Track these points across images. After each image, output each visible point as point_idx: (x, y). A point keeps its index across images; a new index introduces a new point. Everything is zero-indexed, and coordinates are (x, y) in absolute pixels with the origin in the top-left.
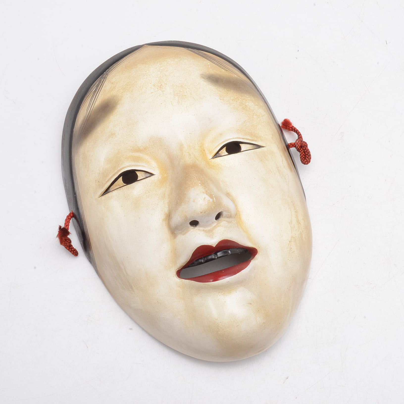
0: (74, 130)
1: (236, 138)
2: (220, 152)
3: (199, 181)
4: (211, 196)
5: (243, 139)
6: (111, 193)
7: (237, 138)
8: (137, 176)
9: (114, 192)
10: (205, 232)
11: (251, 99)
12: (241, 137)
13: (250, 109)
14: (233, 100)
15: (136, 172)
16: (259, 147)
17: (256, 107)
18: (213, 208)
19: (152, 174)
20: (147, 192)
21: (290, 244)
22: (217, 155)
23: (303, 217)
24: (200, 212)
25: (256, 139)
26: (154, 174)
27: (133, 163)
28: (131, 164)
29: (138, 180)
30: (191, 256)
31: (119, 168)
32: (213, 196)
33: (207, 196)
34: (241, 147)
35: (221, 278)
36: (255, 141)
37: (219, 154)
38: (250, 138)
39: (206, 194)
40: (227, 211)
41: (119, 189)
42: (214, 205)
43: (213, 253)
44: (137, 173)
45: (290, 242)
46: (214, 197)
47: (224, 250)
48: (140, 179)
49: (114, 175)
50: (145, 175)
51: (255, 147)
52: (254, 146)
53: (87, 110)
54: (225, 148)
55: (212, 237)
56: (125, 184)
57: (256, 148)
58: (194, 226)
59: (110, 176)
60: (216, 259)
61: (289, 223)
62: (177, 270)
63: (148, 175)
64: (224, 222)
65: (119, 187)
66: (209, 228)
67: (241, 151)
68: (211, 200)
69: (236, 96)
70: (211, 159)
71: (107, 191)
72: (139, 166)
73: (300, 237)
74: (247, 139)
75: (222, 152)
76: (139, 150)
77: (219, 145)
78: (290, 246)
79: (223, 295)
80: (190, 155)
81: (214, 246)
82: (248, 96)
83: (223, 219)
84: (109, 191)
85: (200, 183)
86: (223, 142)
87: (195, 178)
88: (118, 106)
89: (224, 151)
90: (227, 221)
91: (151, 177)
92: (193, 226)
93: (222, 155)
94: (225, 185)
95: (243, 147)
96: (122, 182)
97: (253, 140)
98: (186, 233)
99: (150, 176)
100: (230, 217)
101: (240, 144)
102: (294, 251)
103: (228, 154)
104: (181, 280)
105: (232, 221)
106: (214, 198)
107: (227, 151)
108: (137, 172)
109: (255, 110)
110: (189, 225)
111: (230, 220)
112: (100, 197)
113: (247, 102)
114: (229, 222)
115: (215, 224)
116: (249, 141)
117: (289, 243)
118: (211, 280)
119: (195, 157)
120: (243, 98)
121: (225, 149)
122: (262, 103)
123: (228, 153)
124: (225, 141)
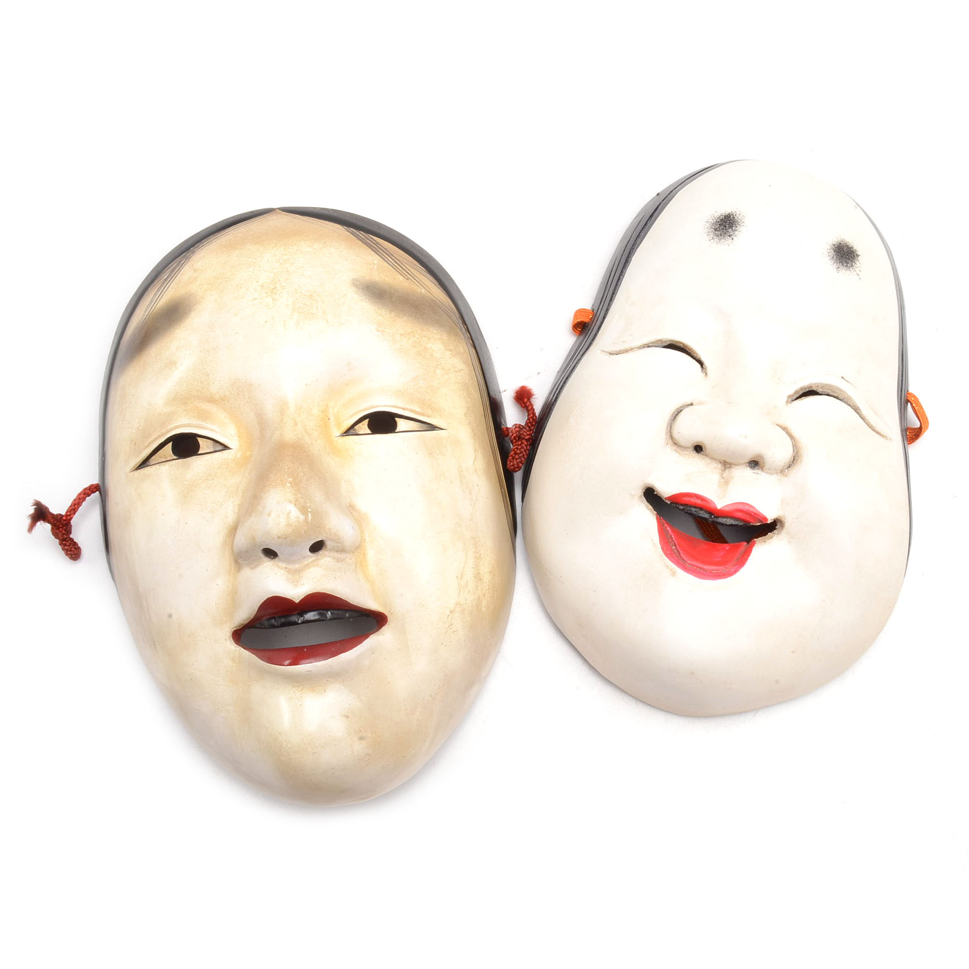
0: (121, 342)
1: (390, 406)
2: (356, 427)
3: (289, 478)
4: (304, 510)
5: (403, 409)
6: (149, 467)
7: (393, 406)
8: (199, 445)
9: (154, 467)
10: (288, 572)
11: (440, 337)
12: (401, 405)
13: (432, 355)
14: (401, 335)
15: (198, 438)
16: (432, 427)
17: (448, 353)
18: (303, 532)
19: (226, 447)
20: (209, 478)
21: (451, 615)
22: (352, 431)
23: (490, 568)
24: (276, 537)
25: (430, 412)
26: (231, 447)
27: (195, 422)
28: (191, 422)
29: (199, 453)
30: (256, 610)
31: (169, 427)
32: (309, 510)
33: (296, 509)
34: (398, 424)
35: (304, 661)
36: (428, 416)
37: (355, 430)
38: (418, 409)
39: (295, 505)
40: (335, 540)
41: (164, 463)
42: (305, 528)
43: (295, 613)
44: (199, 441)
45: (451, 612)
46: (310, 512)
47: (322, 610)
48: (203, 452)
49: (160, 437)
50: (213, 447)
51: (425, 427)
52: (423, 425)
53: (145, 312)
54: (367, 420)
55: (296, 585)
56: (175, 457)
57: (426, 429)
58: (272, 557)
59: (153, 437)
60: (299, 624)
61: (457, 577)
62: (233, 630)
63: (220, 448)
64: (328, 558)
65: (164, 460)
66: (297, 566)
67: (396, 431)
68: (302, 517)
69: (411, 328)
70: (339, 436)
71: (144, 463)
72: (208, 429)
73: (474, 605)
74: (412, 411)
75: (360, 427)
76: (211, 400)
77: (356, 413)
78: (449, 620)
79: (301, 692)
80: (296, 424)
81: (297, 601)
82: (436, 332)
83: (327, 552)
84: (148, 463)
85: (290, 483)
86: (366, 409)
87: (286, 470)
88: (193, 314)
89: (364, 427)
90: (334, 558)
91: (224, 452)
92: (269, 557)
93: (360, 433)
94: (351, 490)
95: (401, 424)
96: (171, 452)
97: (423, 415)
98: (256, 567)
99: (222, 450)
100: (341, 550)
101: (396, 419)
102: (456, 631)
103: (370, 432)
104: (237, 649)
105: (347, 559)
106: (309, 514)
107: (370, 426)
108: (201, 439)
109: (442, 359)
110: (262, 555)
111: (343, 556)
112: (133, 472)
113: (430, 343)
114: (338, 560)
115: (310, 560)
116: (415, 415)
117: (449, 613)
118: (287, 662)
119: (305, 429)
120: (425, 334)
121: (367, 423)
122: (464, 347)
123: (371, 431)
124: (369, 409)
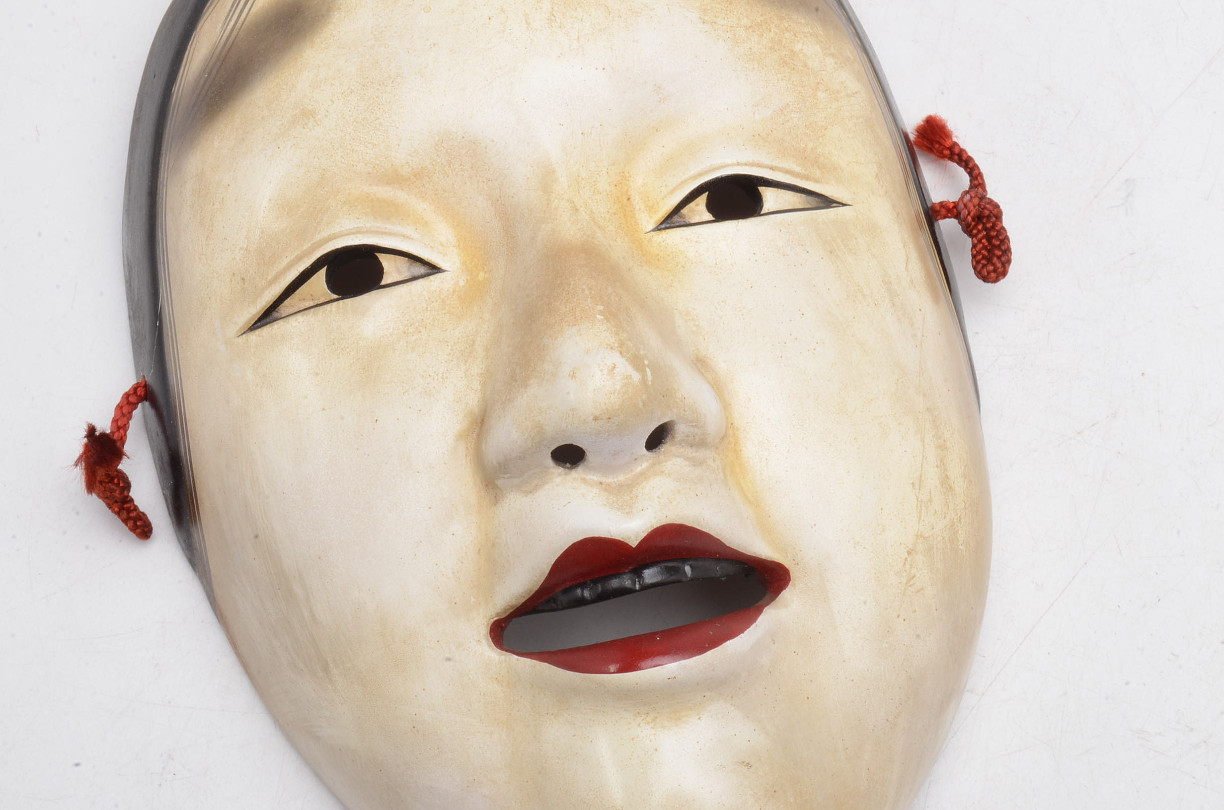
0: (175, 90)
1: (746, 164)
2: (685, 211)
3: (597, 305)
4: (637, 362)
5: (772, 168)
6: (281, 322)
7: (753, 165)
8: (383, 269)
9: (292, 320)
10: (605, 490)
11: (811, 31)
12: (767, 162)
13: (805, 65)
14: (747, 28)
15: (378, 255)
16: (826, 202)
17: (829, 60)
18: (641, 405)
19: (434, 269)
20: (410, 330)
21: (909, 560)
22: (676, 218)
23: (963, 468)
24: (591, 418)
25: (818, 174)
26: (444, 268)
27: (369, 223)
28: (361, 225)
29: (383, 283)
30: (548, 572)
31: (318, 238)
32: (646, 362)
33: (623, 360)
34: (764, 199)
35: (649, 662)
36: (816, 181)
37: (683, 216)
38: (798, 169)
39: (621, 353)
40: (691, 422)
41: (312, 310)
42: (644, 397)
43: (627, 571)
44: (381, 260)
45: (909, 553)
46: (648, 366)
47: (670, 561)
48: (389, 281)
49: (299, 259)
50: (409, 269)
51: (812, 201)
52: (811, 199)
53: (226, 23)
54: (704, 196)
55: (628, 513)
56: (335, 296)
57: (815, 205)
58: (568, 465)
59: (285, 262)
60: (636, 591)
61: (913, 483)
62: (492, 621)
63: (420, 270)
64: (678, 459)
65: (312, 304)
66: (621, 478)
67: (762, 212)
68: (636, 377)
69: (762, 15)
70: (653, 230)
71: (268, 316)
72: (391, 234)
73: (946, 538)
74: (788, 172)
75: (692, 211)
76: (394, 178)
77: (683, 183)
78: (908, 567)
79: (652, 725)
80: (577, 210)
81: (634, 543)
82: (803, 21)
83: (673, 448)
84: (275, 315)
85: (601, 313)
86: (700, 175)
87: (587, 292)
88: (336, 17)
89: (699, 209)
90: (687, 459)
91: (431, 277)
92: (563, 467)
93: (692, 222)
94: (694, 328)
95: (770, 198)
96: (326, 286)
97: (807, 178)
98: (537, 488)
99: (428, 275)
100: (699, 442)
101: (762, 189)
102: (922, 589)
103: (713, 219)
104: (503, 657)
105: (708, 461)
106: (648, 370)
107: (710, 207)
108: (383, 254)
109: (824, 73)
110: (550, 462)
111: (701, 454)
112: (244, 335)
113: (798, 42)
114: (695, 463)
115: (645, 465)
116: (793, 179)
117: (906, 555)
118: (612, 668)
119: (594, 220)
120: (786, 25)
121: (705, 201)
122: (850, 51)
123: (714, 216)
124: (706, 172)
